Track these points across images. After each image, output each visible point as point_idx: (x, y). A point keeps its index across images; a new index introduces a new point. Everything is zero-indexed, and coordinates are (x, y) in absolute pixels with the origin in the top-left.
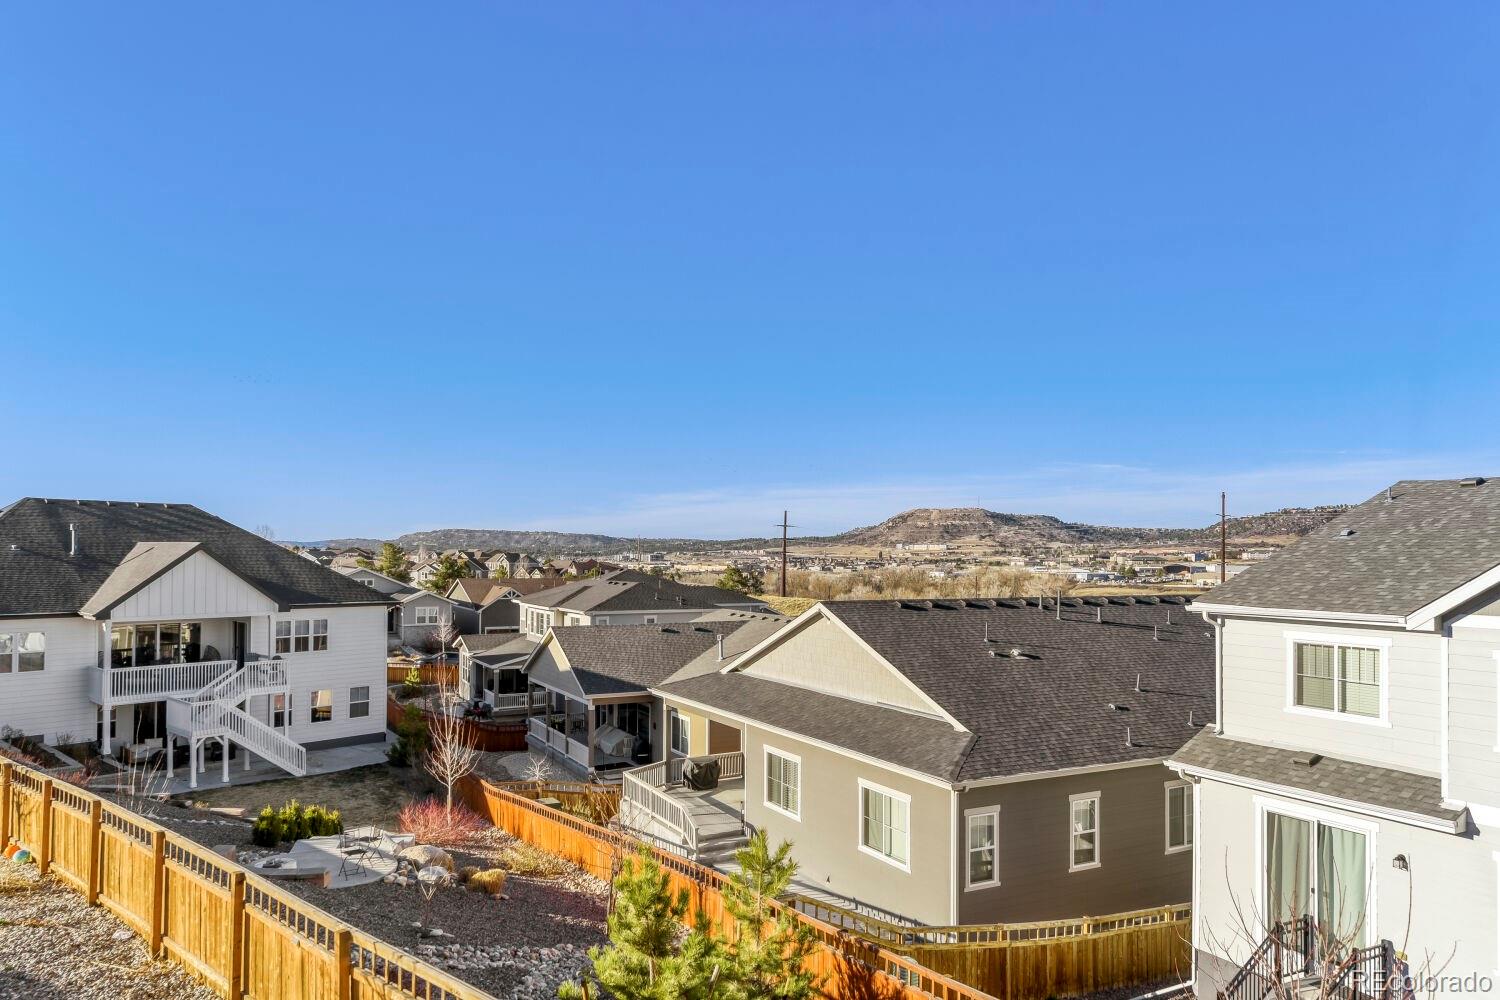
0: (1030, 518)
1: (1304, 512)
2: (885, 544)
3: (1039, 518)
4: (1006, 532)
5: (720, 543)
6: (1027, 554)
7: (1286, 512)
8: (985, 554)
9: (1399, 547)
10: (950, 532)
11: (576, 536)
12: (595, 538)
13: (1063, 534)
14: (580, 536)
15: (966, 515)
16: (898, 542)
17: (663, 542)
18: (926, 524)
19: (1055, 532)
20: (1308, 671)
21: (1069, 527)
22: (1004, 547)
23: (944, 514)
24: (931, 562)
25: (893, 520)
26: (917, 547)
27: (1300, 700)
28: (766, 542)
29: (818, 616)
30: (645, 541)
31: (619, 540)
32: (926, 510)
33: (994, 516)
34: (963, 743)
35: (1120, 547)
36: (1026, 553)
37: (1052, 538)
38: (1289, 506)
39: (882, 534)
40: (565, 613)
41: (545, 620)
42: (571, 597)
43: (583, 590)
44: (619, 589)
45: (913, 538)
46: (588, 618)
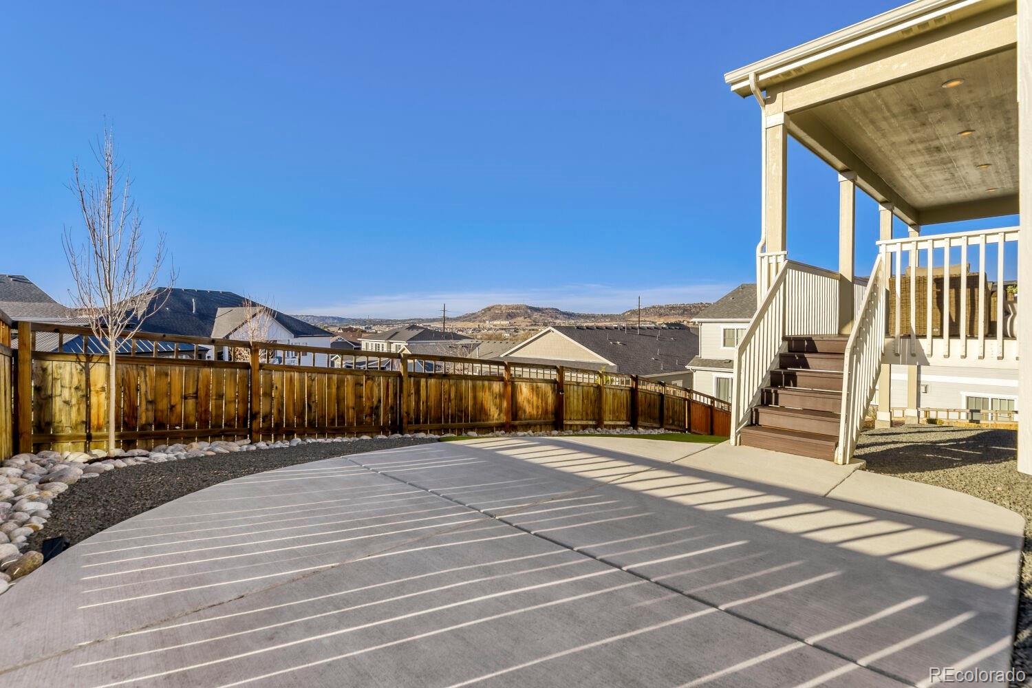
0: (547, 309)
1: (661, 307)
2: (481, 322)
3: (551, 309)
4: (536, 315)
7: (654, 307)
8: (527, 326)
9: (748, 302)
10: (510, 316)
11: (323, 317)
12: (334, 318)
13: (561, 316)
14: (326, 317)
15: (518, 308)
16: (487, 320)
17: (370, 321)
18: (500, 312)
19: (558, 316)
20: (727, 336)
21: (564, 313)
22: (535, 323)
23: (508, 307)
24: (502, 329)
25: (484, 310)
26: (495, 323)
27: (724, 345)
28: (423, 320)
29: (549, 331)
30: (360, 320)
31: (347, 319)
32: (500, 305)
33: (531, 308)
34: (616, 368)
37: (556, 318)
38: (655, 305)
39: (479, 316)
40: (392, 343)
41: (381, 346)
42: (393, 336)
43: (397, 333)
44: (415, 332)
45: (494, 318)
46: (407, 344)
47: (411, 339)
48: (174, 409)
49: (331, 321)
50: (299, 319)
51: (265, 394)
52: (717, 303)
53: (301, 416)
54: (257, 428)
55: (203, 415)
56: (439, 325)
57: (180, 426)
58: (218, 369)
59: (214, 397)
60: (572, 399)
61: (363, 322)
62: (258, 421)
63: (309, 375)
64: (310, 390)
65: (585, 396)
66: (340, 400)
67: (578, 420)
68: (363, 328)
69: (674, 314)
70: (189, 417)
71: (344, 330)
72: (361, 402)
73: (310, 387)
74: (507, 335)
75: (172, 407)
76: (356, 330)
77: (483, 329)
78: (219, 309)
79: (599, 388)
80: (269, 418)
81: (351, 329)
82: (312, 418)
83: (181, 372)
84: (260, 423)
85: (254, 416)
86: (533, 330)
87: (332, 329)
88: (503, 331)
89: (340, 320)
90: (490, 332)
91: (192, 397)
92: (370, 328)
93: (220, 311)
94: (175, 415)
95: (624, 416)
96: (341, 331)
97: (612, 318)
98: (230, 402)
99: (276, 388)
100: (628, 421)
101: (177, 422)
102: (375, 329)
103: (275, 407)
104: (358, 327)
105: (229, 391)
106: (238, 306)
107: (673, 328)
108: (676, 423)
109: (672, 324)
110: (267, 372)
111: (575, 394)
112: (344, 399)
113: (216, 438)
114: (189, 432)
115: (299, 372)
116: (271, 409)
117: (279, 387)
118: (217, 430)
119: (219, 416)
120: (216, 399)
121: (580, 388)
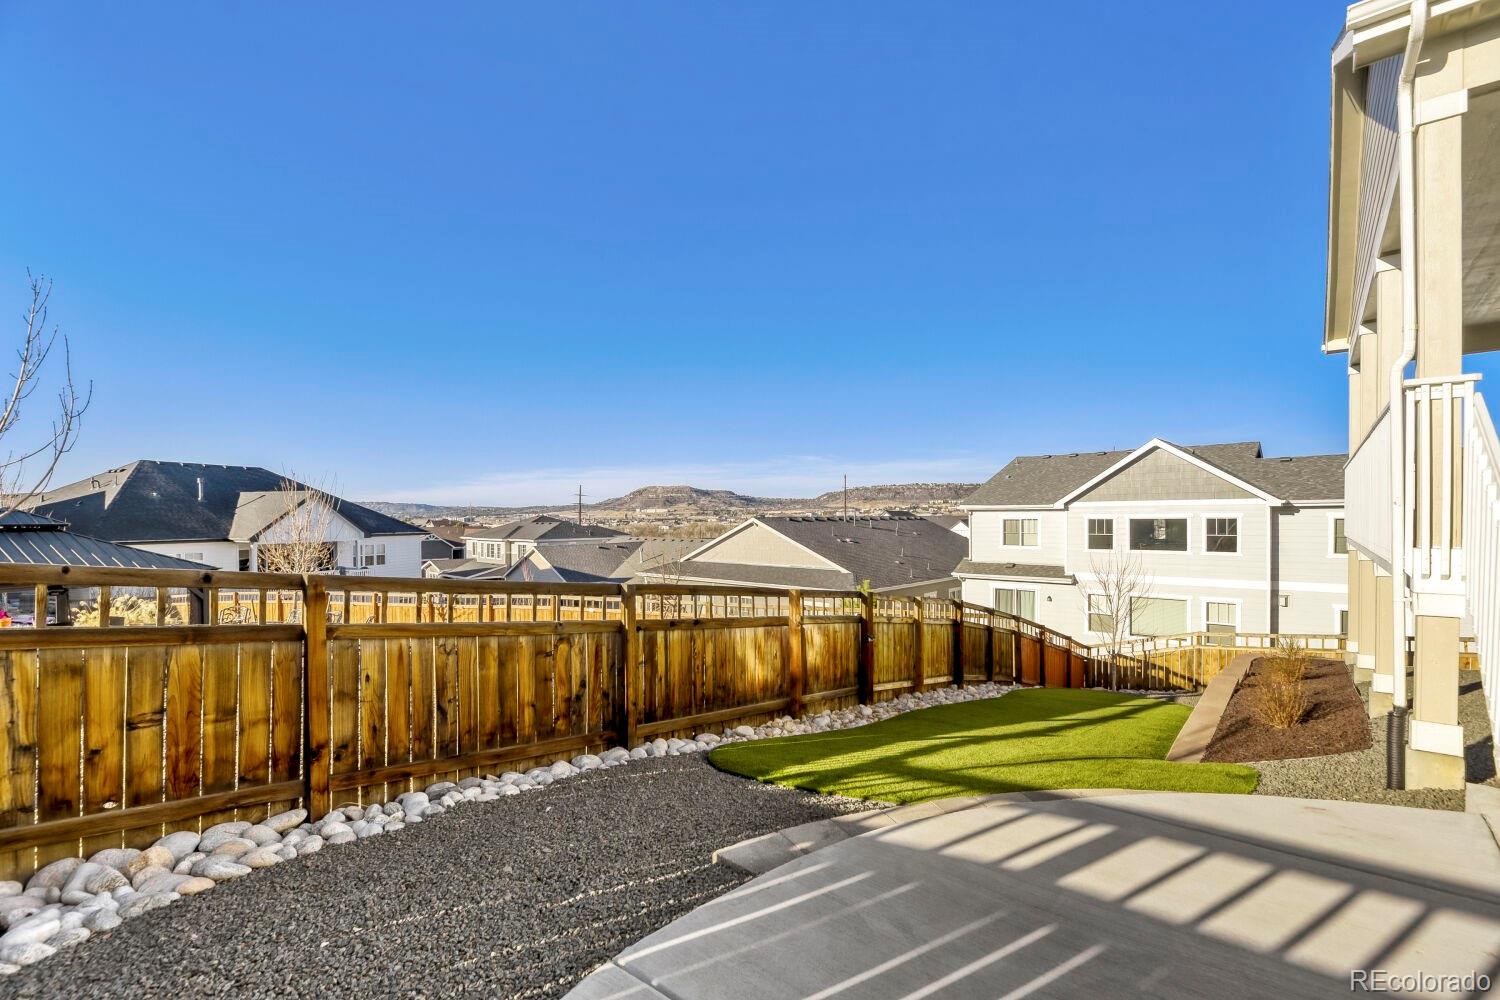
0: (718, 492)
1: (866, 489)
2: (628, 510)
3: (723, 492)
4: (703, 501)
5: (515, 509)
6: (717, 515)
7: (857, 489)
8: (692, 515)
10: (669, 502)
11: (403, 505)
12: (419, 506)
13: (737, 502)
14: (407, 505)
15: (679, 490)
16: (637, 508)
17: (473, 509)
18: (654, 496)
19: (733, 501)
20: (1008, 530)
21: (741, 498)
22: (703, 511)
23: (666, 490)
24: (659, 520)
25: (633, 494)
26: (649, 511)
27: (1005, 543)
30: (458, 509)
31: (438, 508)
32: (654, 487)
33: (697, 491)
35: (771, 510)
36: (716, 513)
37: (731, 505)
38: (859, 486)
39: (626, 503)
40: (513, 542)
41: (496, 548)
42: (513, 532)
43: (519, 528)
44: (547, 527)
45: (647, 505)
46: (536, 544)
47: (542, 537)
48: (97, 759)
49: (414, 510)
50: (367, 507)
51: (341, 696)
52: (989, 482)
53: (424, 736)
54: (323, 781)
55: (182, 765)
56: (572, 516)
57: (118, 800)
58: (219, 646)
59: (212, 717)
60: (880, 646)
61: (462, 511)
62: (324, 762)
63: (441, 641)
64: (444, 675)
65: (898, 640)
66: (504, 692)
67: (889, 682)
68: (462, 520)
69: (882, 499)
70: (141, 775)
71: (435, 523)
72: (547, 689)
73: (442, 669)
74: (666, 528)
75: (93, 755)
76: (454, 523)
77: (633, 519)
78: (242, 494)
79: (916, 625)
80: (350, 749)
81: (445, 522)
82: (447, 736)
83: (116, 661)
84: (329, 763)
85: (314, 754)
86: (700, 521)
87: (417, 522)
88: (660, 523)
89: (428, 508)
90: (642, 523)
91: (151, 720)
92: (473, 519)
93: (244, 497)
94: (101, 775)
95: (944, 668)
96: (432, 525)
97: (804, 503)
98: (254, 724)
99: (368, 677)
100: (950, 674)
101: (107, 791)
102: (479, 521)
103: (365, 723)
104: (454, 519)
105: (253, 699)
106: (274, 490)
107: (905, 518)
108: (1004, 670)
109: (900, 513)
110: (345, 643)
111: (885, 637)
112: (514, 687)
113: (219, 818)
114: (142, 813)
115: (419, 638)
116: (356, 726)
117: (374, 675)
118: (220, 797)
119: (224, 762)
120: (216, 721)
121: (891, 626)
